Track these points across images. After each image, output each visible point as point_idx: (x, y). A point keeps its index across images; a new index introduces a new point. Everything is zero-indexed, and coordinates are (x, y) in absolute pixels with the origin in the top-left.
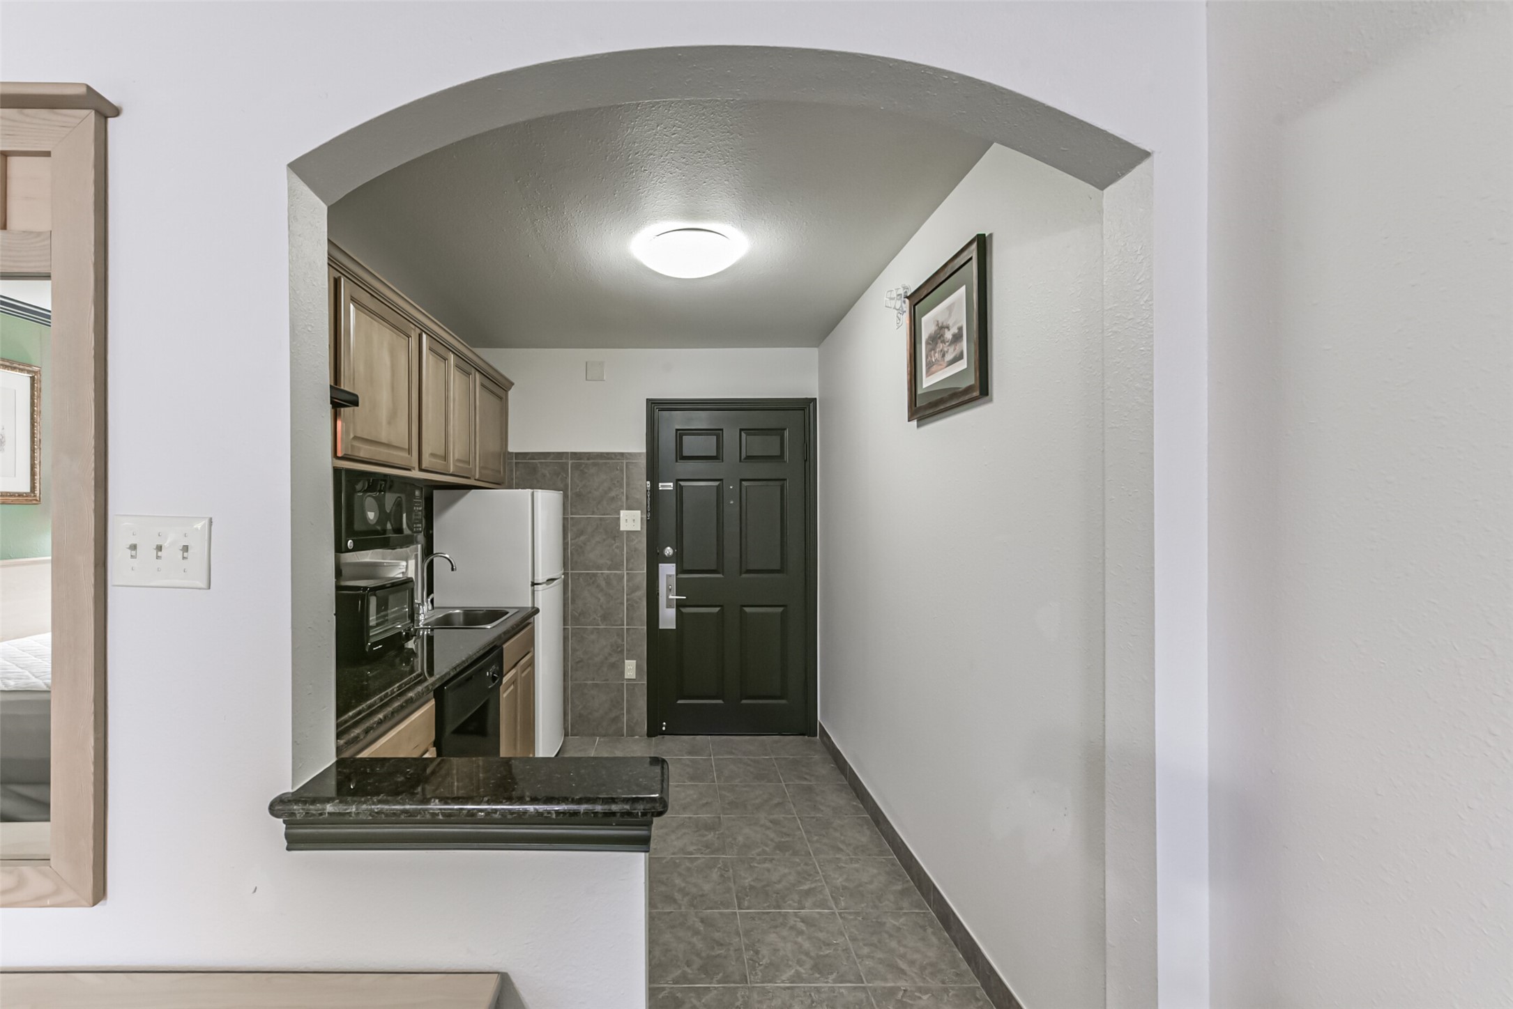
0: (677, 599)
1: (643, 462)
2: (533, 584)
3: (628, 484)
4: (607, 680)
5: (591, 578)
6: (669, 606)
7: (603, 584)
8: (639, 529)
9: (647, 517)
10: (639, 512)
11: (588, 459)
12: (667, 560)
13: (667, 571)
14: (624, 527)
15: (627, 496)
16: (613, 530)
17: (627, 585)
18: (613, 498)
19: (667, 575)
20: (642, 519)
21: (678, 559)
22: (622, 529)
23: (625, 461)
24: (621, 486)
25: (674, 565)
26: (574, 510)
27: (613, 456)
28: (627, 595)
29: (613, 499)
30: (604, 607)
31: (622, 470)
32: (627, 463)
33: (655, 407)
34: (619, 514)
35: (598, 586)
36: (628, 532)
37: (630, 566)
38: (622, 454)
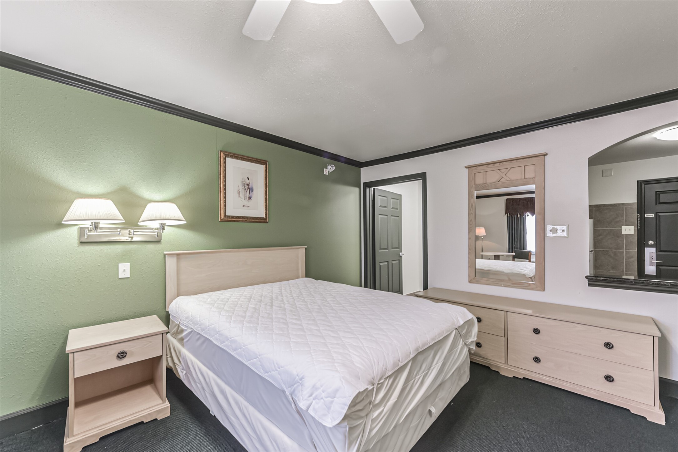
0: (656, 262)
1: (636, 207)
3: (626, 216)
5: (606, 252)
6: (651, 264)
7: (612, 255)
8: (633, 233)
9: (638, 228)
10: (633, 227)
11: (604, 207)
12: (651, 246)
13: (650, 252)
14: (623, 232)
15: (625, 220)
16: (618, 234)
17: (626, 256)
18: (618, 221)
20: (634, 229)
21: (657, 245)
22: (622, 233)
23: (624, 207)
24: (622, 216)
25: (655, 248)
26: (596, 226)
27: (618, 205)
28: (626, 259)
29: (617, 222)
30: (613, 263)
31: (623, 211)
32: (625, 207)
33: (643, 184)
34: (621, 227)
35: (610, 255)
36: (626, 235)
37: (628, 248)
38: (623, 204)
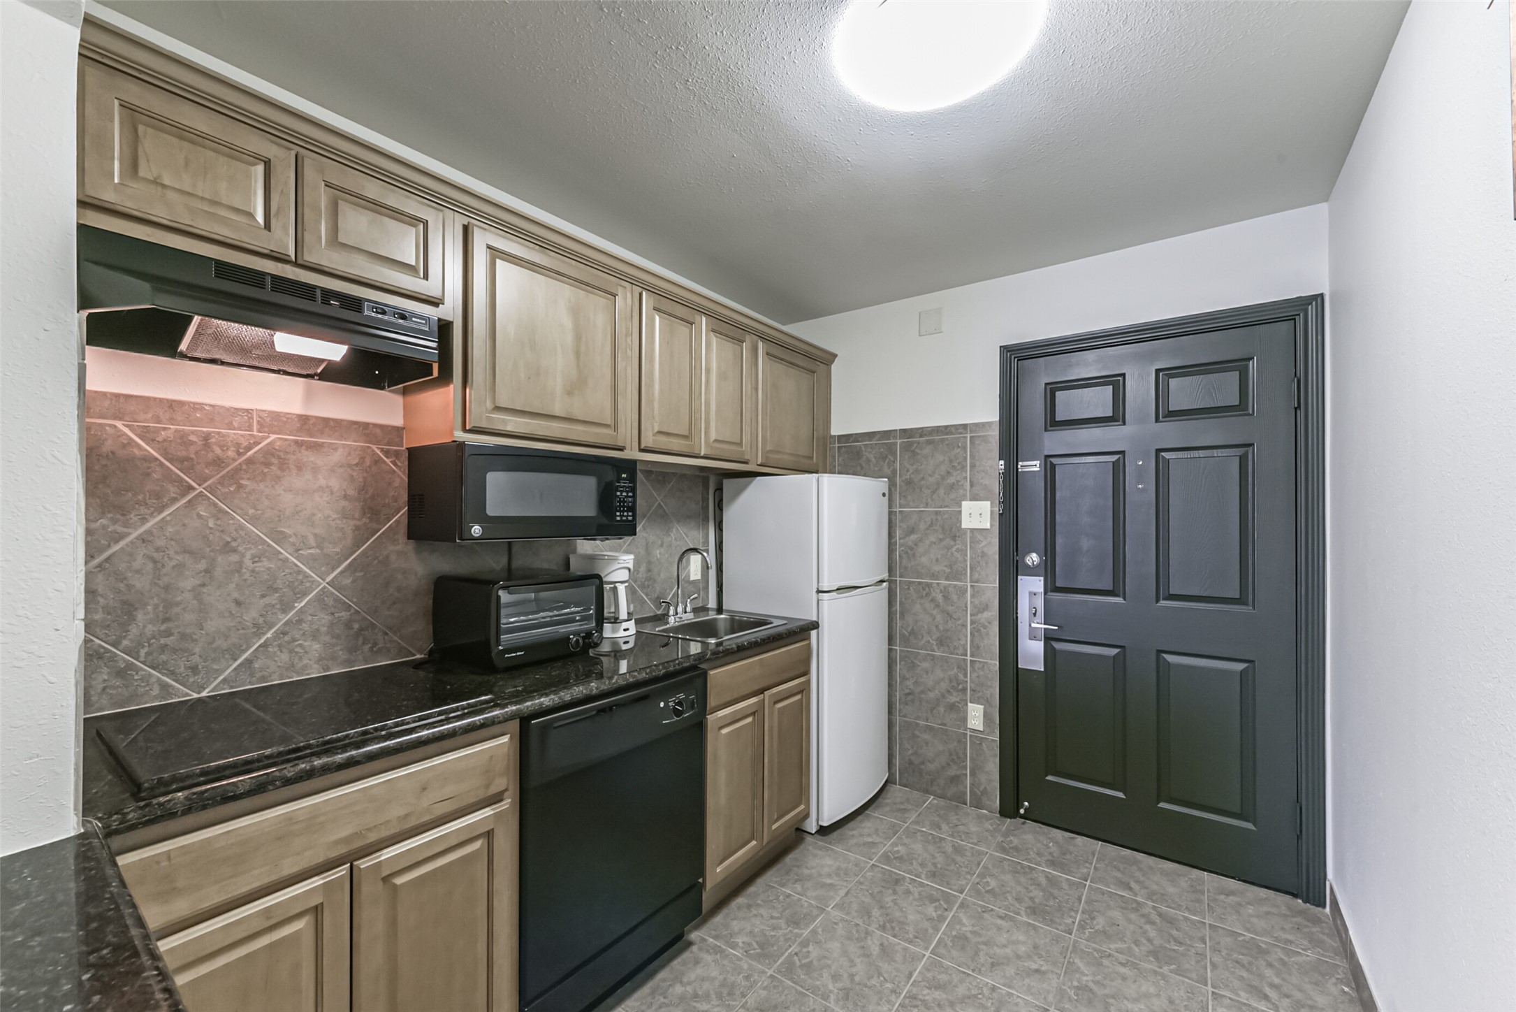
0: (1045, 629)
1: (995, 433)
2: (819, 592)
3: (973, 466)
4: (945, 725)
5: (924, 589)
6: (1033, 638)
7: (940, 597)
8: (988, 526)
9: (1000, 510)
10: (989, 503)
11: (921, 436)
12: (1031, 571)
13: (1031, 587)
14: (966, 523)
15: (971, 481)
16: (952, 530)
17: (971, 602)
18: (954, 484)
19: (1030, 593)
20: (992, 512)
21: (1048, 570)
22: (963, 527)
23: (968, 436)
24: (964, 467)
25: (1042, 578)
26: (903, 502)
27: (953, 430)
28: (971, 615)
29: (952, 487)
30: (941, 627)
31: (964, 448)
32: (971, 437)
33: (1013, 357)
34: (960, 506)
35: (933, 600)
36: (972, 530)
37: (976, 576)
38: (965, 426)
